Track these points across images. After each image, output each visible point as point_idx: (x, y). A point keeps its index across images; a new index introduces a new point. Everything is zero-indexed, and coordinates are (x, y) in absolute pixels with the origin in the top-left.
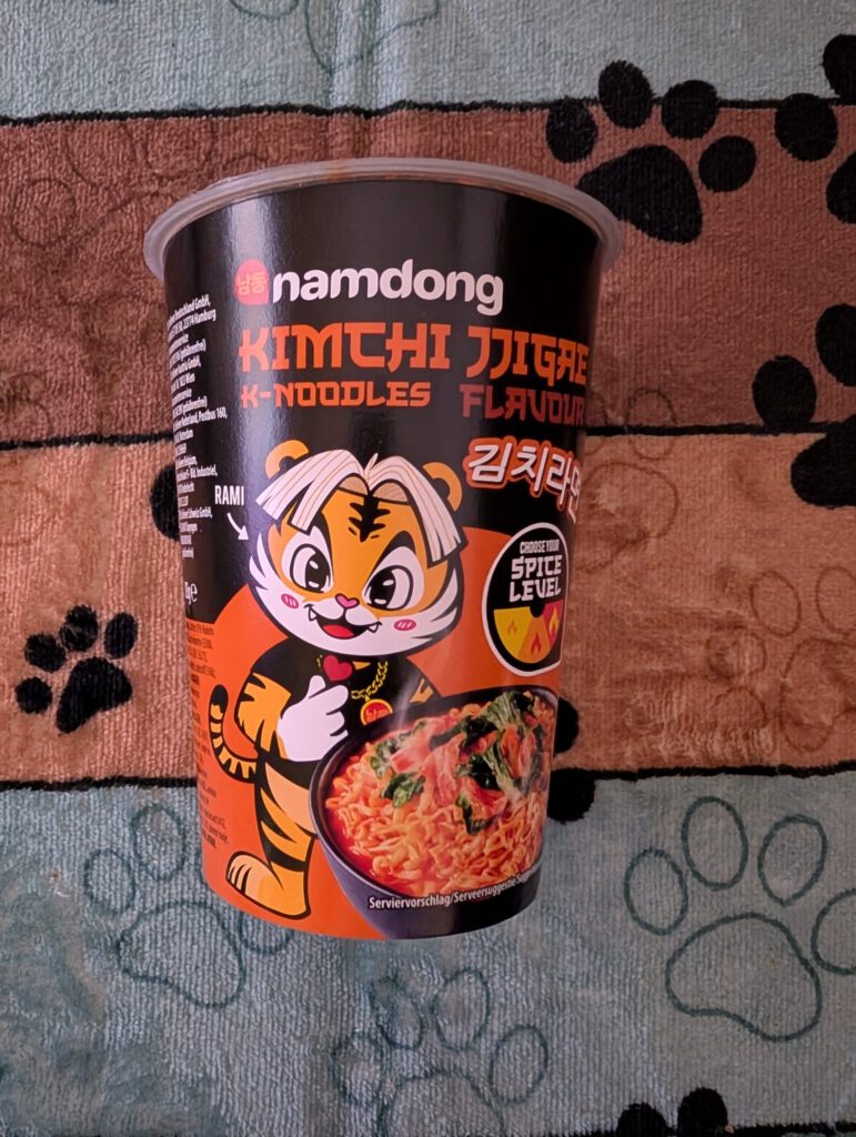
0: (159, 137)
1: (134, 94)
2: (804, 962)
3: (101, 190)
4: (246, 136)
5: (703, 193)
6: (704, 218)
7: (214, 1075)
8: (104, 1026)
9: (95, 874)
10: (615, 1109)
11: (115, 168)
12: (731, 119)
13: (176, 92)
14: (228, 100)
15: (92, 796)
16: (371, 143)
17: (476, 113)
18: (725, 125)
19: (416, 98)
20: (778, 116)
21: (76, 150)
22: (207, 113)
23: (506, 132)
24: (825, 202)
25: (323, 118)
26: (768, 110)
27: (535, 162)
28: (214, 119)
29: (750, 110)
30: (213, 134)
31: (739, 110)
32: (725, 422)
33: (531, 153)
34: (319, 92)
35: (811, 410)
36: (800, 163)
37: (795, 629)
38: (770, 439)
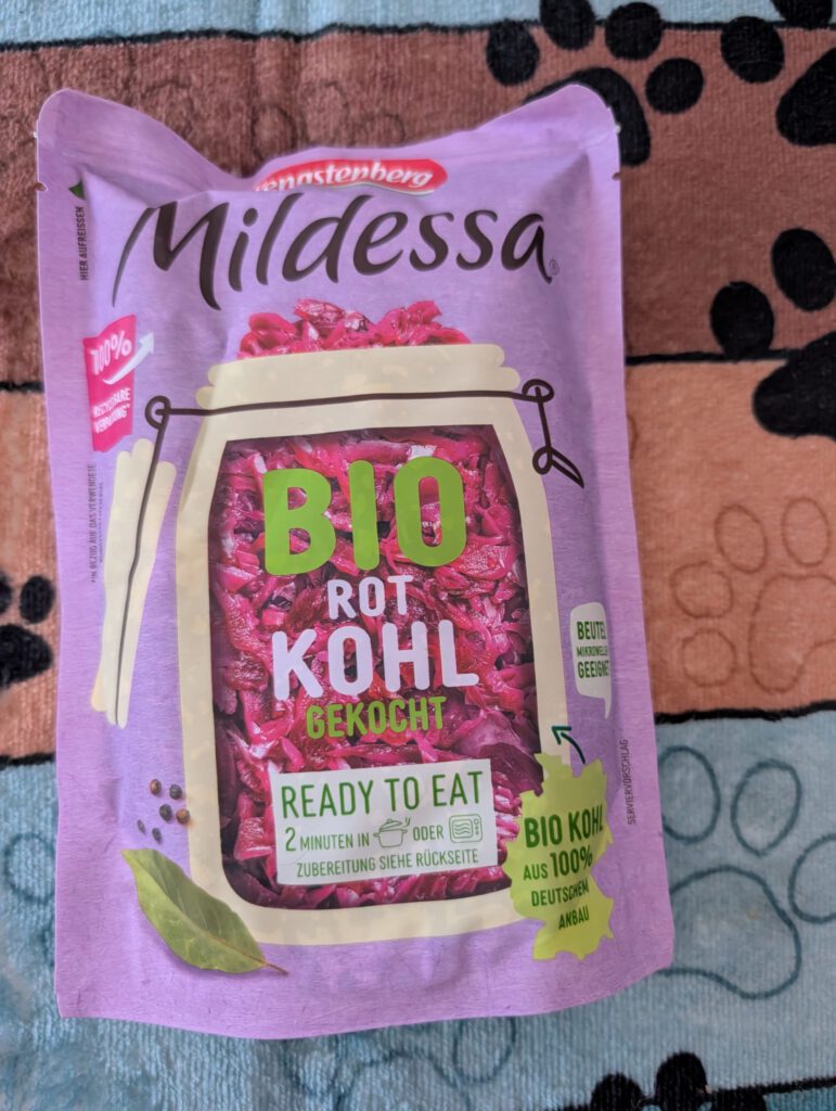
0: (73, 66)
1: (48, 24)
2: (782, 914)
3: (11, 123)
4: (167, 62)
5: (651, 115)
6: (653, 141)
7: (154, 1073)
8: (32, 1025)
9: (16, 860)
10: (588, 1082)
11: (26, 99)
12: (676, 42)
13: (92, 20)
14: (146, 25)
15: (12, 774)
16: (301, 69)
17: (411, 35)
18: (670, 47)
19: (349, 20)
20: (723, 39)
22: (124, 40)
23: (444, 54)
24: (774, 125)
25: (250, 43)
26: (713, 32)
27: (474, 86)
28: (133, 46)
29: (695, 33)
30: (132, 61)
31: (684, 33)
32: (682, 350)
33: (471, 77)
34: (245, 16)
35: (769, 336)
36: (748, 85)
37: (763, 565)
38: (729, 366)
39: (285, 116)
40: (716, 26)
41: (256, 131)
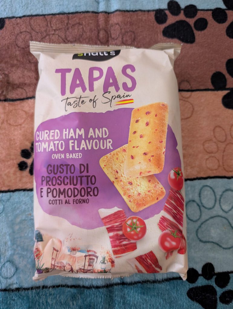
0: (54, 20)
1: (48, 10)
2: (232, 227)
3: (39, 34)
4: (77, 19)
5: (195, 32)
6: (196, 38)
11: (43, 28)
12: (201, 14)
13: (58, 9)
14: (72, 10)
16: (109, 21)
17: (136, 13)
18: (199, 15)
19: (121, 9)
20: (212, 13)
21: (32, 24)
22: (67, 14)
23: (145, 17)
24: (225, 34)
25: (97, 14)
26: (210, 12)
27: (152, 25)
28: (68, 15)
29: (205, 12)
30: (68, 18)
31: (203, 12)
32: (204, 88)
33: (151, 23)
34: (96, 8)
35: (225, 85)
36: (219, 24)
37: (225, 141)
38: (216, 92)
39: (106, 31)
40: (211, 10)
41: (99, 35)
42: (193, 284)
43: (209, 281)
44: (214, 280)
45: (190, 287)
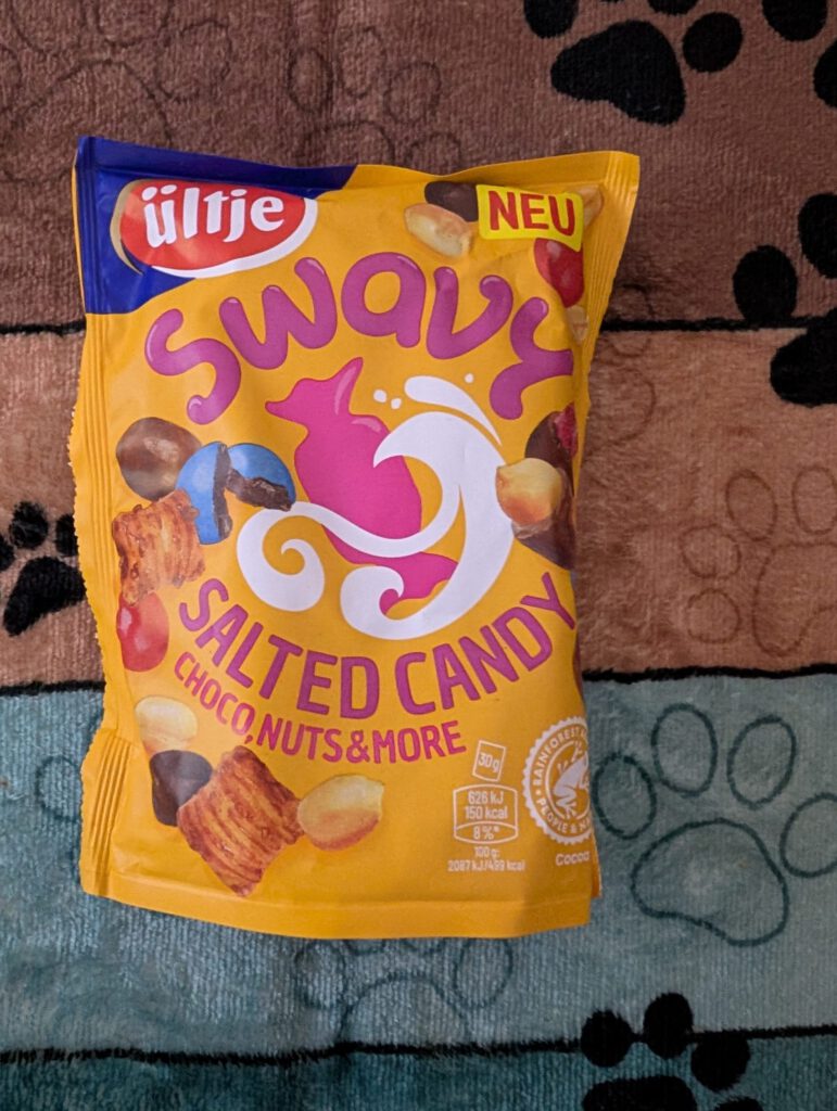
2: (772, 865)
5: (686, 73)
6: (688, 100)
9: (46, 782)
10: (578, 1019)
15: (44, 700)
16: (339, 11)
18: (709, 1)
21: (21, 13)
23: (481, 2)
24: (812, 85)
27: (511, 36)
32: (704, 316)
33: (508, 28)
35: (791, 304)
36: (788, 43)
37: (770, 533)
38: (749, 334)
39: (323, 62)
41: (294, 74)
42: (610, 1069)
43: (670, 1061)
44: (689, 1059)
45: (597, 1082)
